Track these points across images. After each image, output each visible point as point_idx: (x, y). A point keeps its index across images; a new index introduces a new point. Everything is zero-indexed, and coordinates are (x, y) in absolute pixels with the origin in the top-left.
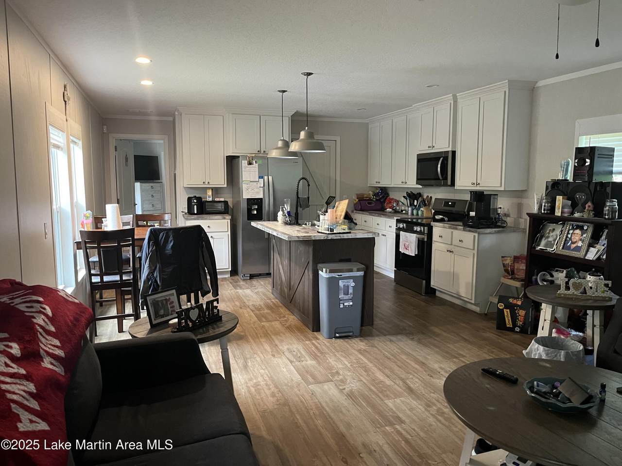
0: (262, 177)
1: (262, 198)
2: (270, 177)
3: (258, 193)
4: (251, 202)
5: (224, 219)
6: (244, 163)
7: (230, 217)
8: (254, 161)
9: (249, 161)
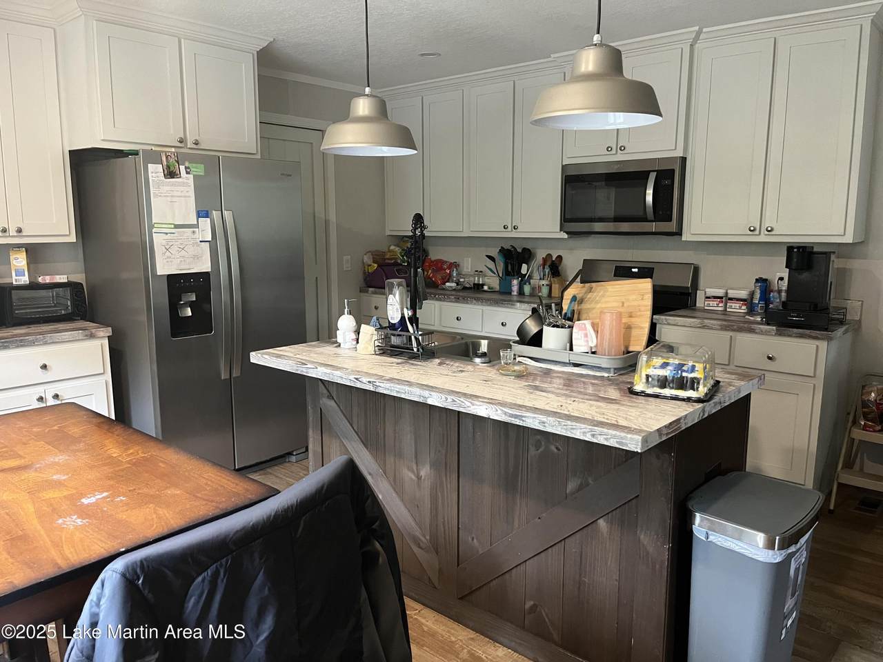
0: (206, 215)
1: (207, 274)
2: (225, 213)
3: (196, 257)
4: (178, 283)
5: (92, 336)
6: (155, 171)
7: (108, 332)
8: (182, 168)
9: (168, 167)
